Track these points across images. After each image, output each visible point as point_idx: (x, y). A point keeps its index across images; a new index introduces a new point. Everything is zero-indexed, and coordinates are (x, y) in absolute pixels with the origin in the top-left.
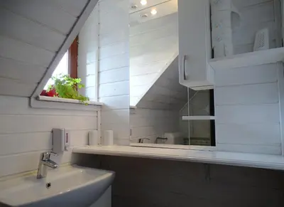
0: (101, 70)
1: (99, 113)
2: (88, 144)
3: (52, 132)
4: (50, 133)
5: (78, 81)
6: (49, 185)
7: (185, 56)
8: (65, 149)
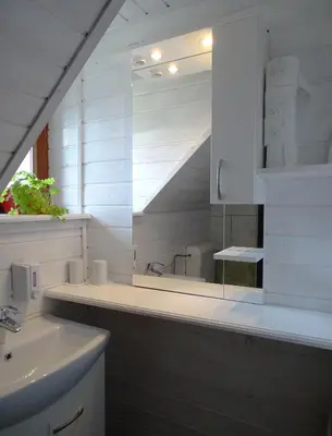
0: (86, 161)
1: (85, 230)
2: (68, 281)
3: (11, 269)
4: (7, 273)
5: (50, 181)
6: (9, 356)
7: (221, 162)
8: (33, 298)
